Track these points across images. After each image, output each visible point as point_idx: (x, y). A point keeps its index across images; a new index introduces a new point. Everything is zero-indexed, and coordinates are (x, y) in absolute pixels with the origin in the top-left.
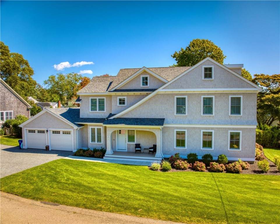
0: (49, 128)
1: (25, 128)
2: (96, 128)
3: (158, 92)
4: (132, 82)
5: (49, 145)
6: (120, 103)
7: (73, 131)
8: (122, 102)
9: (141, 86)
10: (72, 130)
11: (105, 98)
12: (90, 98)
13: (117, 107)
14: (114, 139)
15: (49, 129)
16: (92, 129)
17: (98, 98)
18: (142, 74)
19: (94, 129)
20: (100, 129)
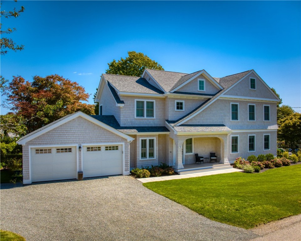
0: (84, 143)
1: (30, 147)
2: (148, 139)
3: (220, 97)
4: (190, 84)
5: (82, 170)
6: (178, 108)
7: (125, 144)
8: (180, 106)
9: (198, 90)
10: (123, 144)
11: (154, 101)
12: (136, 100)
13: (175, 112)
14: (171, 151)
15: (82, 145)
16: (142, 140)
17: (145, 101)
18: (199, 77)
19: (145, 140)
20: (153, 140)
